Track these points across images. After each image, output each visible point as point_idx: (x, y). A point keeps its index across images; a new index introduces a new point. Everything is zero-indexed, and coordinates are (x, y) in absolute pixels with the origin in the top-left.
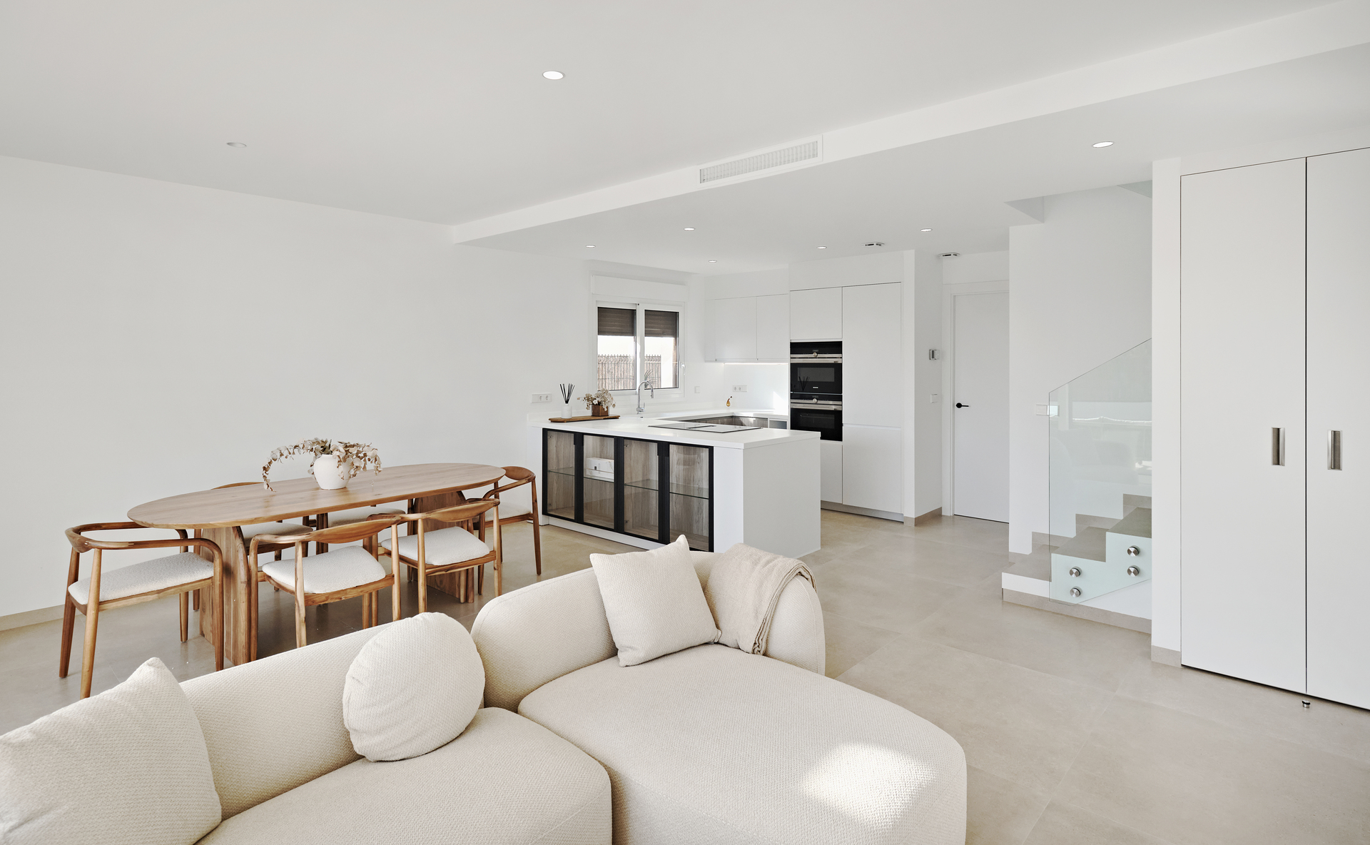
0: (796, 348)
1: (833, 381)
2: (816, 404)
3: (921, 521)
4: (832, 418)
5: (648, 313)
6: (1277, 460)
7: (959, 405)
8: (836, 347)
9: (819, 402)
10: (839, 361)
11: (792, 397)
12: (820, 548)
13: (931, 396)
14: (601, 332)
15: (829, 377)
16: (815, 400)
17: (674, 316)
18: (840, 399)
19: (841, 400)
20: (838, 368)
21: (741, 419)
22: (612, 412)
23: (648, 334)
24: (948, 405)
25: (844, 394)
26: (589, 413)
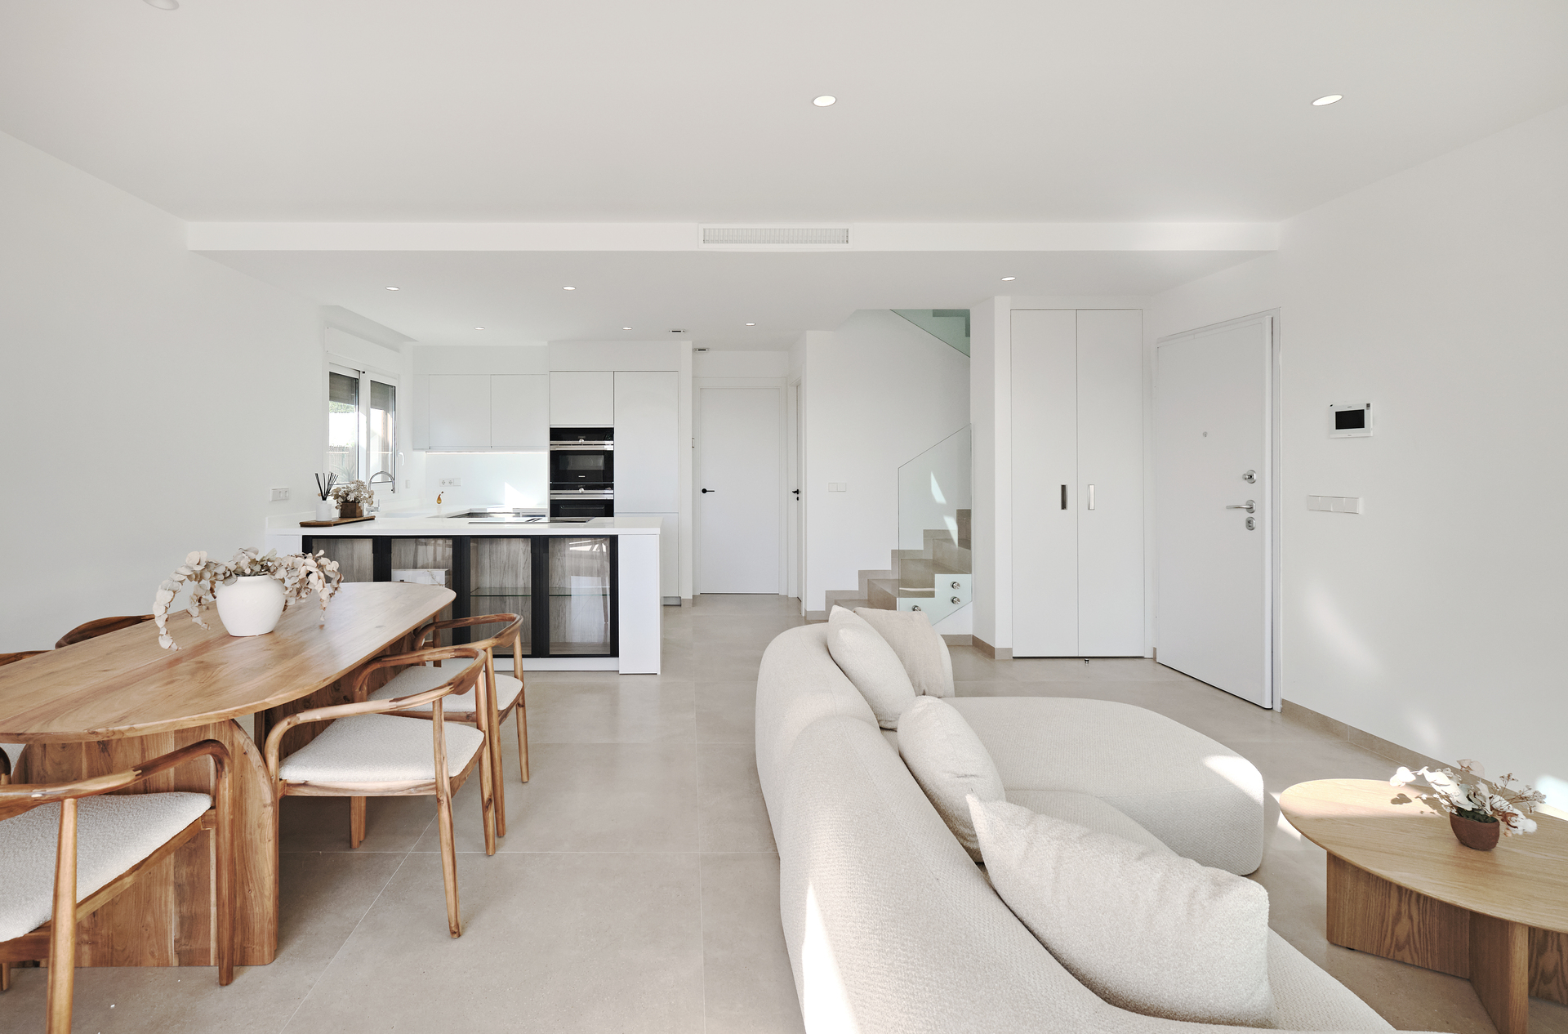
0: (556, 434)
1: (602, 468)
2: (582, 494)
4: (601, 507)
6: (1064, 506)
7: (704, 491)
8: (607, 434)
9: (587, 492)
10: (609, 448)
11: (553, 487)
15: (598, 465)
16: (582, 491)
18: (611, 487)
19: (613, 489)
20: (609, 456)
25: (616, 482)
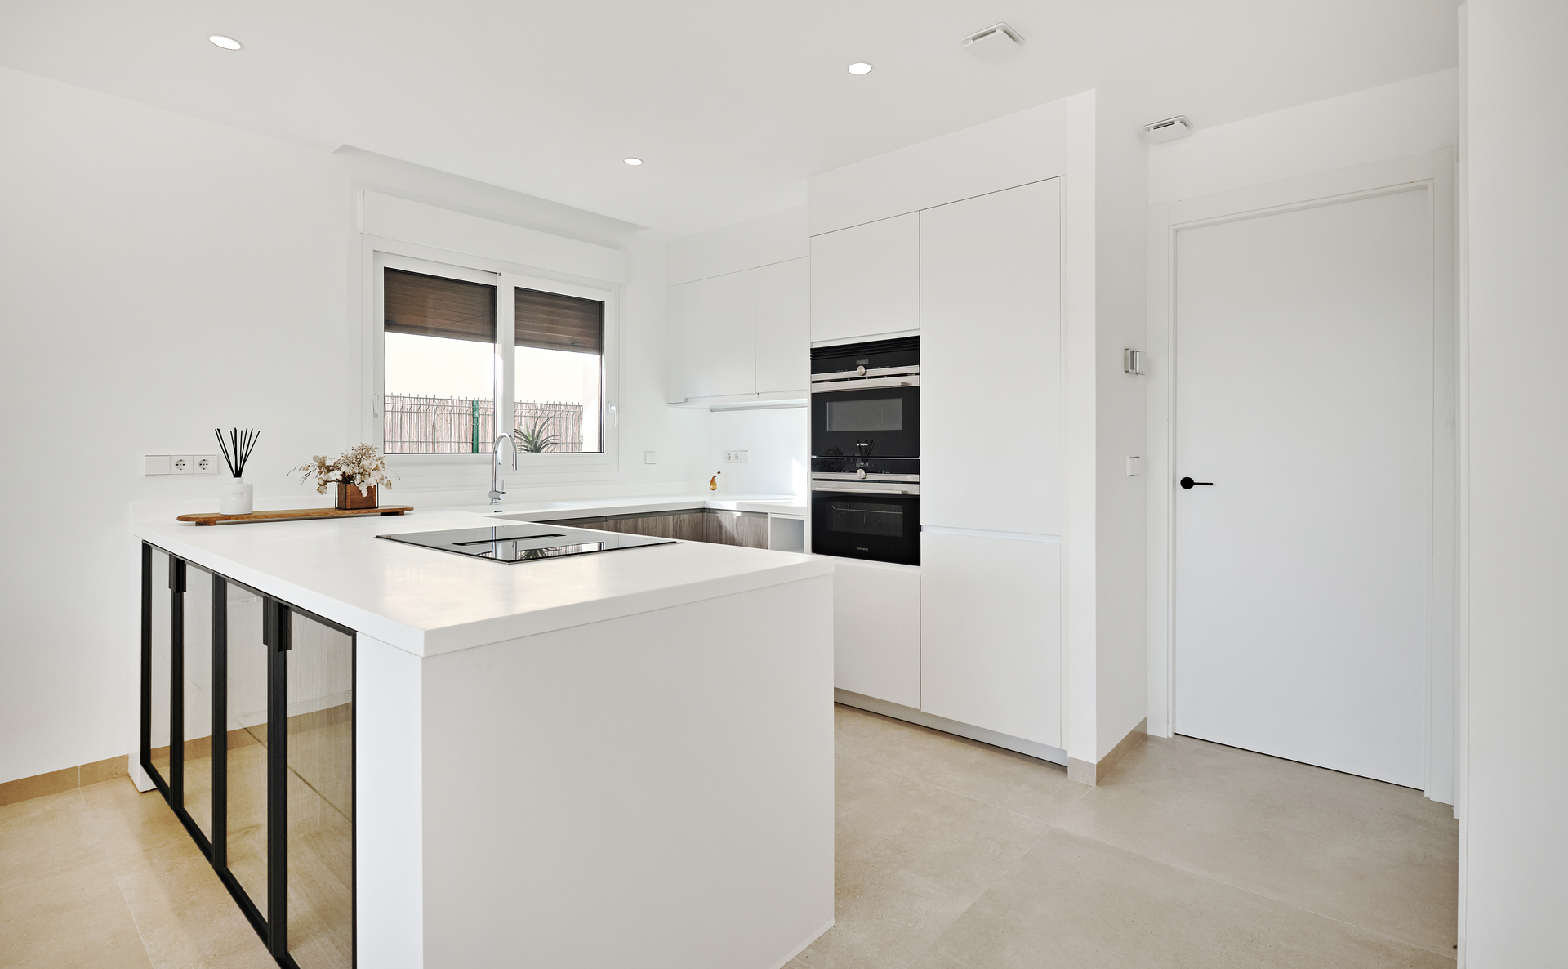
0: (824, 359)
1: (900, 427)
2: (863, 481)
3: (1108, 770)
4: (897, 512)
5: (523, 295)
7: (1187, 483)
8: (906, 350)
9: (871, 477)
10: (912, 381)
11: (816, 466)
12: (832, 922)
13: (1128, 457)
14: (390, 325)
15: (890, 418)
16: (861, 474)
17: (593, 312)
18: (915, 468)
19: (918, 472)
20: (911, 398)
21: (720, 515)
22: (384, 500)
23: (520, 340)
24: (1164, 481)
25: (923, 458)
26: (329, 500)
